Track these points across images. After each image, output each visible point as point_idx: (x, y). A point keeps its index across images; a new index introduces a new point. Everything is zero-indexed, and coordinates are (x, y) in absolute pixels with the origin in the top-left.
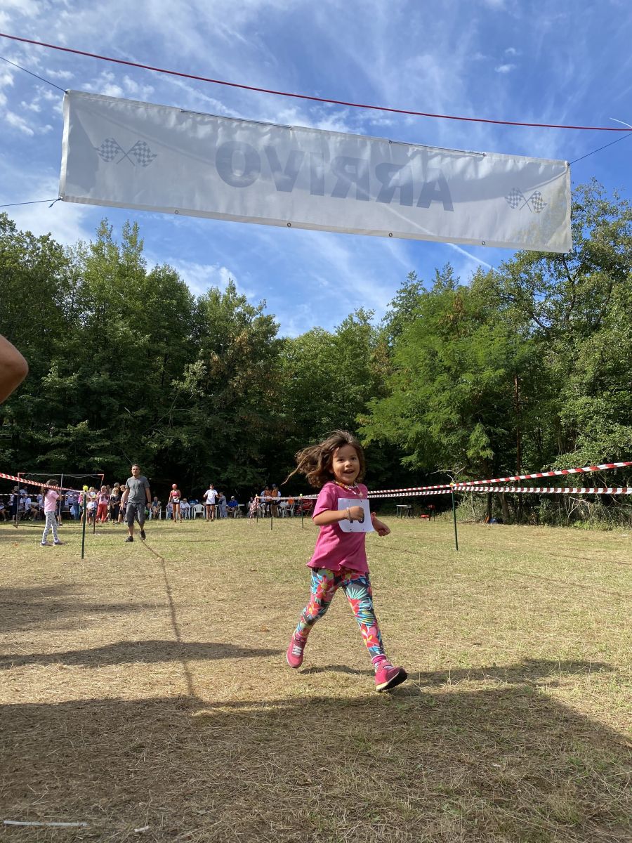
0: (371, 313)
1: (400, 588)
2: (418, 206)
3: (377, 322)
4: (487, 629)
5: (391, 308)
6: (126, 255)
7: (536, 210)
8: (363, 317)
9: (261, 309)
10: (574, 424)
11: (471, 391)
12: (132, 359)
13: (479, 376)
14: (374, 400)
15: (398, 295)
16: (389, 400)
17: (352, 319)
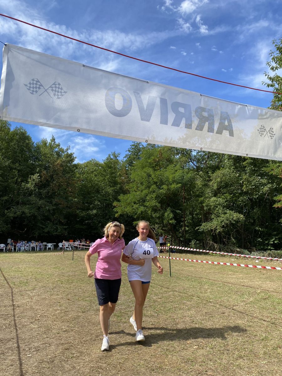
0: (119, 154)
2: (216, 133)
3: (122, 158)
5: (128, 153)
7: (271, 137)
8: (115, 156)
9: (67, 150)
11: (166, 193)
13: (170, 187)
14: (122, 195)
15: (131, 147)
16: (128, 195)
17: (110, 157)
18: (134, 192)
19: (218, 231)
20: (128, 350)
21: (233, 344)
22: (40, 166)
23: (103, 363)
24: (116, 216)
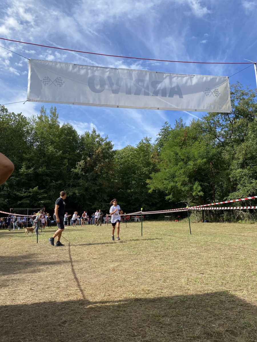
1: (168, 251)
2: (169, 97)
3: (153, 142)
4: (206, 267)
5: (158, 136)
6: (52, 120)
7: (216, 96)
8: (147, 140)
9: (106, 139)
10: (236, 180)
11: (193, 168)
12: (55, 161)
13: (196, 162)
14: (153, 173)
16: (159, 173)
18: (164, 170)
24: (149, 192)
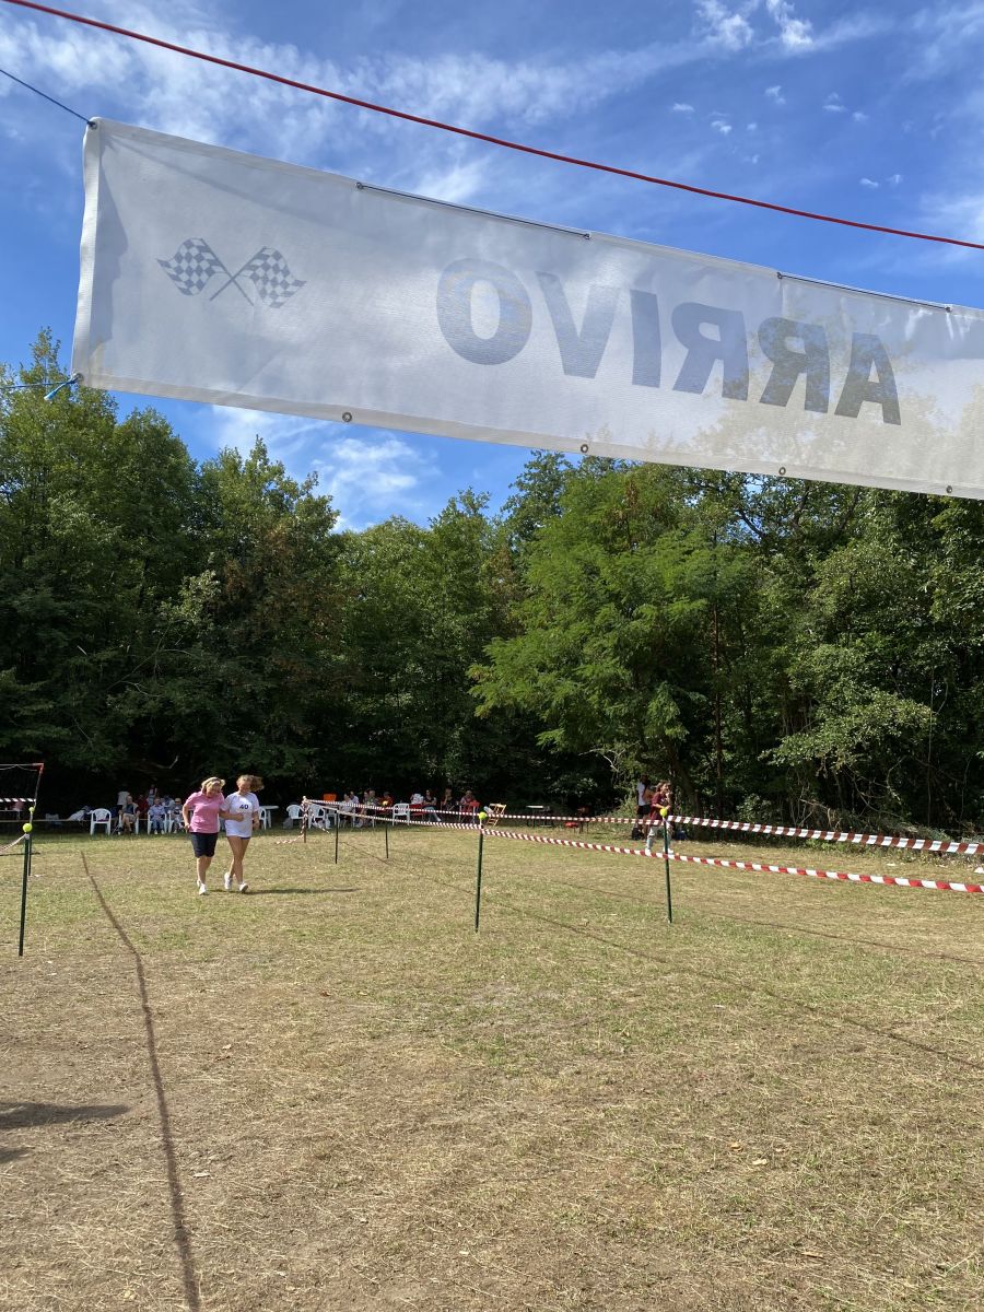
0: (485, 497)
2: (836, 413)
3: (494, 513)
5: (515, 491)
8: (473, 506)
9: (309, 486)
11: (651, 632)
14: (496, 640)
15: (526, 471)
16: (520, 640)
17: (454, 507)
18: (540, 630)
19: (839, 765)
20: (528, 1165)
21: (893, 1154)
22: (218, 543)
23: (443, 1207)
24: (477, 714)
